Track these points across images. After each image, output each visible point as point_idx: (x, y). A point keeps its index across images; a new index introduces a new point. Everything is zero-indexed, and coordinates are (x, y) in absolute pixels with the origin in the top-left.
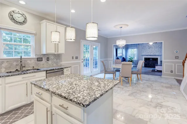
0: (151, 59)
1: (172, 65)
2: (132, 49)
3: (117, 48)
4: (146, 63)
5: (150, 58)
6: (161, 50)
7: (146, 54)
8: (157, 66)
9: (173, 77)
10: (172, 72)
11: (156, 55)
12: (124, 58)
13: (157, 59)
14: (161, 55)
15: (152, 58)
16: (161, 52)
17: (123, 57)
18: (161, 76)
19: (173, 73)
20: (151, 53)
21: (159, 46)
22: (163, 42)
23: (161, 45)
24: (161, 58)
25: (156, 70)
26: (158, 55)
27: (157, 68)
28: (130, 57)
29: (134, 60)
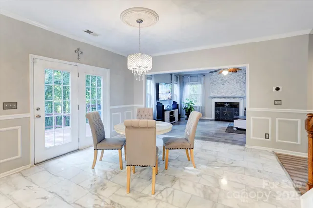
0: (227, 105)
1: (268, 120)
2: (193, 84)
3: (158, 82)
4: (218, 112)
5: (225, 103)
6: (245, 88)
7: (218, 96)
8: (237, 119)
9: (271, 150)
10: (267, 136)
11: (236, 96)
12: (176, 102)
13: (238, 104)
14: (244, 98)
15: (228, 103)
16: (245, 91)
17: (174, 102)
18: (243, 143)
19: (270, 139)
20: (226, 93)
21: (241, 80)
22: (248, 66)
23: (244, 77)
24: (244, 103)
25: (235, 129)
26: (240, 98)
27: (238, 124)
28: (188, 102)
29: (195, 105)
